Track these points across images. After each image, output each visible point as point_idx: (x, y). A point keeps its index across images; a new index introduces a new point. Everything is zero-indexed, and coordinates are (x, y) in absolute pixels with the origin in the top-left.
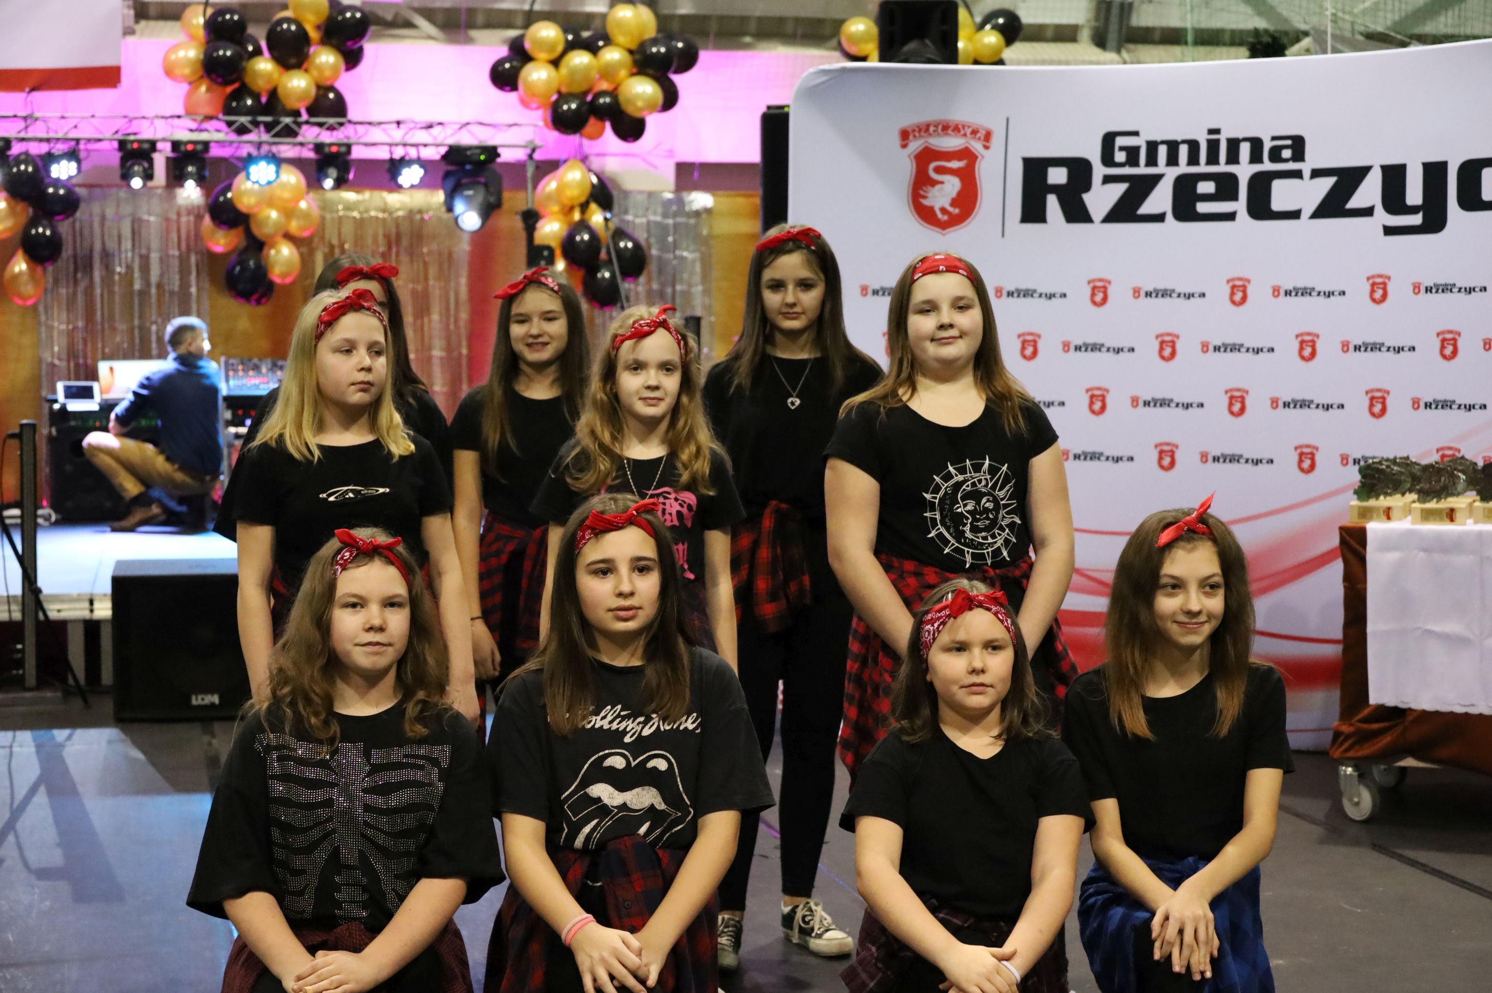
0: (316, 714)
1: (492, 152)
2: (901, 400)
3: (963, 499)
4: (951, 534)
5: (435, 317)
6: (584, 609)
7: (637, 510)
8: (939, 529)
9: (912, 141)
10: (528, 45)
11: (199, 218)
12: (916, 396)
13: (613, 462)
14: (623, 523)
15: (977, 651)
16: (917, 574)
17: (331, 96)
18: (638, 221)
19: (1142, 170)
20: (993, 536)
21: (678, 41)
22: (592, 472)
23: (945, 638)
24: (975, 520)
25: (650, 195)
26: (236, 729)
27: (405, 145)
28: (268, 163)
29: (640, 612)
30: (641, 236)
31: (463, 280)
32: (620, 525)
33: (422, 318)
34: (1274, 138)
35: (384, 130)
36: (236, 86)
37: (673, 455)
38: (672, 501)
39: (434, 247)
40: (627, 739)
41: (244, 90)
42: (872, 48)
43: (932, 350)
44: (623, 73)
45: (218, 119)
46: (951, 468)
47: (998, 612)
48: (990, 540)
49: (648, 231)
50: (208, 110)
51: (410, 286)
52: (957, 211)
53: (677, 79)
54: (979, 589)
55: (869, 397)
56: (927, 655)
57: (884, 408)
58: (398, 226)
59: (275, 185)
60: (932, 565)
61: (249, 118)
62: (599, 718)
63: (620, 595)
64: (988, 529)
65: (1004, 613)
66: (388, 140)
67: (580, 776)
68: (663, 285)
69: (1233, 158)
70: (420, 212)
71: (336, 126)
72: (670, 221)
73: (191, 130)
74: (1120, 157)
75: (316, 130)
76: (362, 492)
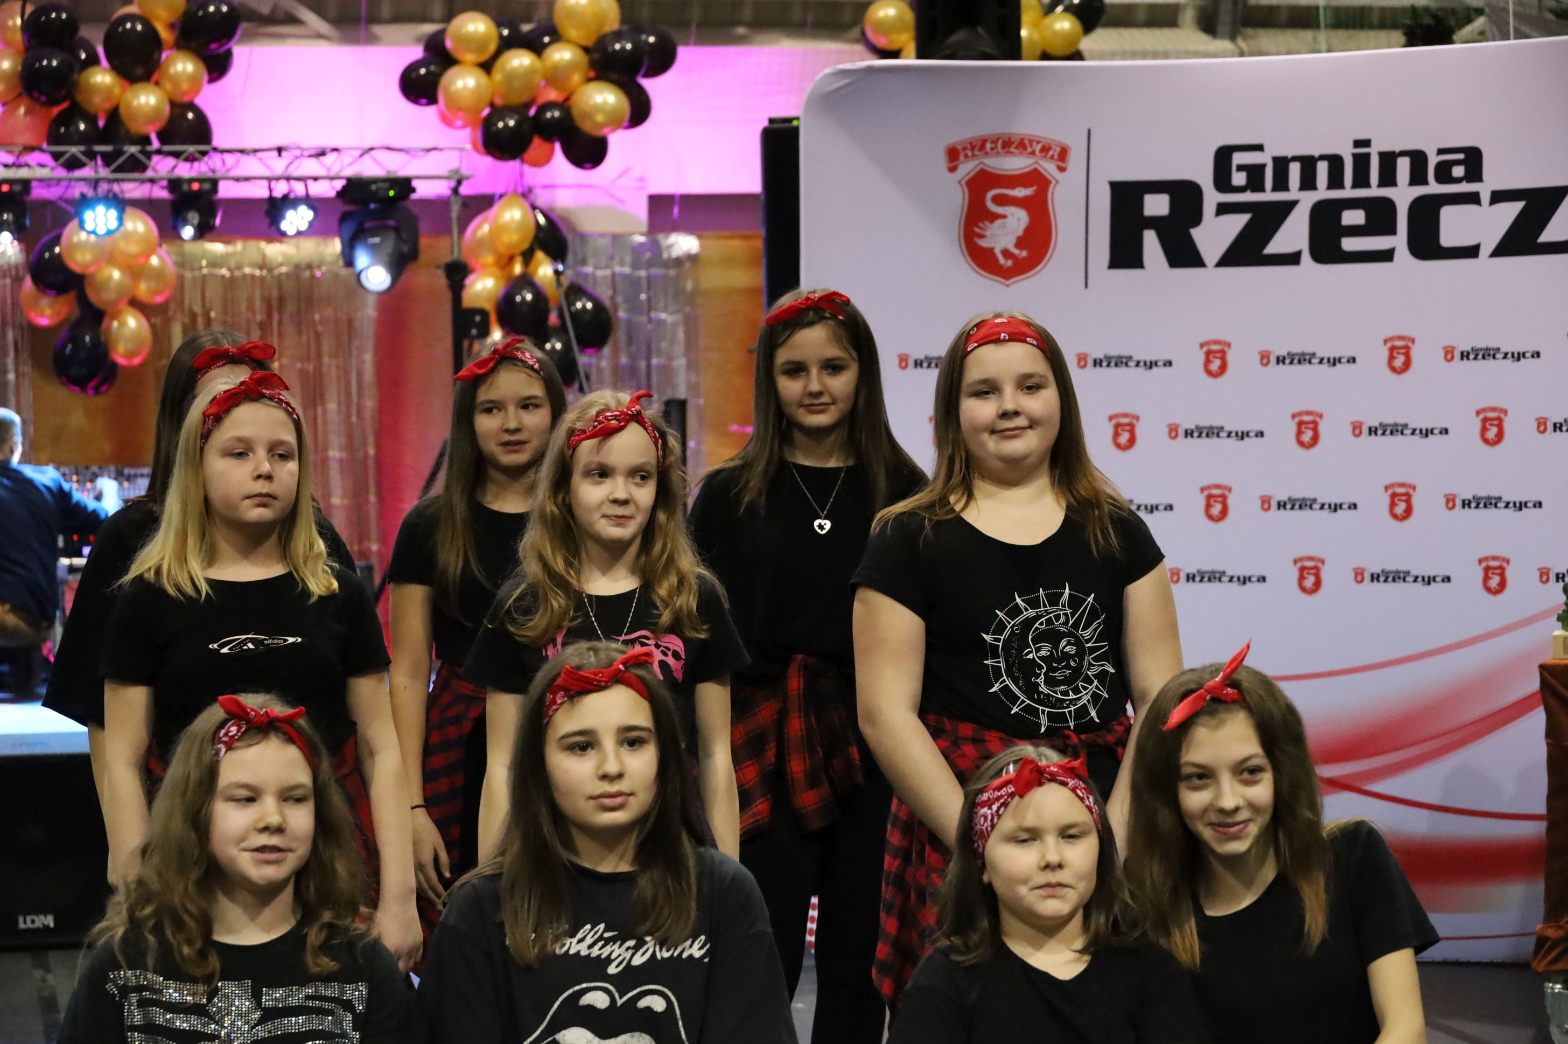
0: (190, 942)
1: (404, 185)
2: (953, 510)
3: (1035, 641)
4: (1020, 689)
5: (332, 406)
6: (556, 796)
7: (624, 663)
8: (1004, 681)
9: (963, 163)
10: (449, 44)
11: (18, 280)
12: (972, 504)
13: (568, 597)
14: (607, 682)
15: (1051, 840)
16: (976, 741)
17: (190, 116)
18: (600, 273)
19: (1268, 196)
20: (1076, 691)
21: (649, 35)
22: (541, 611)
23: (1007, 824)
24: (1051, 669)
25: (616, 238)
26: (82, 961)
27: (288, 179)
28: (108, 207)
29: (632, 799)
30: (604, 294)
31: (368, 357)
32: (603, 684)
33: (315, 407)
34: (1441, 151)
35: (261, 159)
36: (65, 105)
37: (647, 586)
38: (653, 648)
39: (329, 313)
40: (612, 970)
41: (76, 111)
42: (906, 40)
43: (992, 444)
44: (576, 78)
45: (42, 150)
46: (1018, 600)
47: (1077, 788)
48: (1072, 696)
49: (614, 288)
50: (26, 138)
51: (299, 365)
52: (1024, 254)
53: (649, 84)
54: (1049, 757)
55: (910, 506)
56: (984, 847)
57: (930, 520)
58: (280, 286)
59: (117, 235)
60: (998, 730)
61: (82, 148)
62: (575, 940)
63: (605, 777)
64: (1068, 681)
65: (1084, 788)
66: (266, 173)
67: (548, 1017)
68: (634, 358)
69: (1388, 178)
70: (310, 267)
71: (197, 155)
72: (643, 273)
73: (6, 166)
74: (1239, 179)
75: (171, 161)
76: (266, 642)
